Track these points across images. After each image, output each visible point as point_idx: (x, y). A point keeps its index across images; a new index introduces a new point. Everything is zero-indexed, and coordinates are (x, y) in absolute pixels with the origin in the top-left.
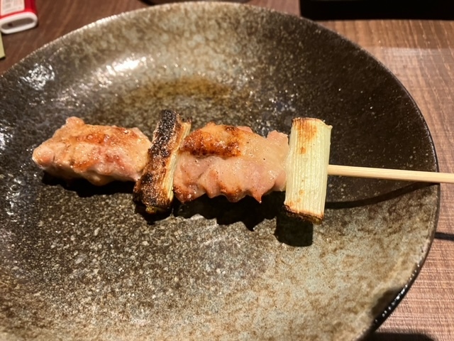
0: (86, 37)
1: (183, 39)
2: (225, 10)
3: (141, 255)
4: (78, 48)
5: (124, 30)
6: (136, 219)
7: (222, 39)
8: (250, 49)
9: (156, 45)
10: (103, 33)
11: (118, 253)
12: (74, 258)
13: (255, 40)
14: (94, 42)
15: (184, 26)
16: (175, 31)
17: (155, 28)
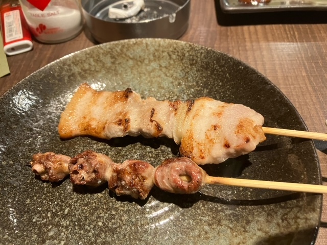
0: (74, 61)
1: (143, 64)
2: (175, 46)
3: (97, 233)
4: (68, 68)
5: (101, 56)
6: (95, 203)
7: (172, 67)
8: (191, 76)
9: (124, 68)
10: (87, 58)
11: (80, 229)
12: (48, 231)
13: (195, 69)
14: (80, 64)
15: (144, 55)
16: (138, 59)
17: (123, 55)
